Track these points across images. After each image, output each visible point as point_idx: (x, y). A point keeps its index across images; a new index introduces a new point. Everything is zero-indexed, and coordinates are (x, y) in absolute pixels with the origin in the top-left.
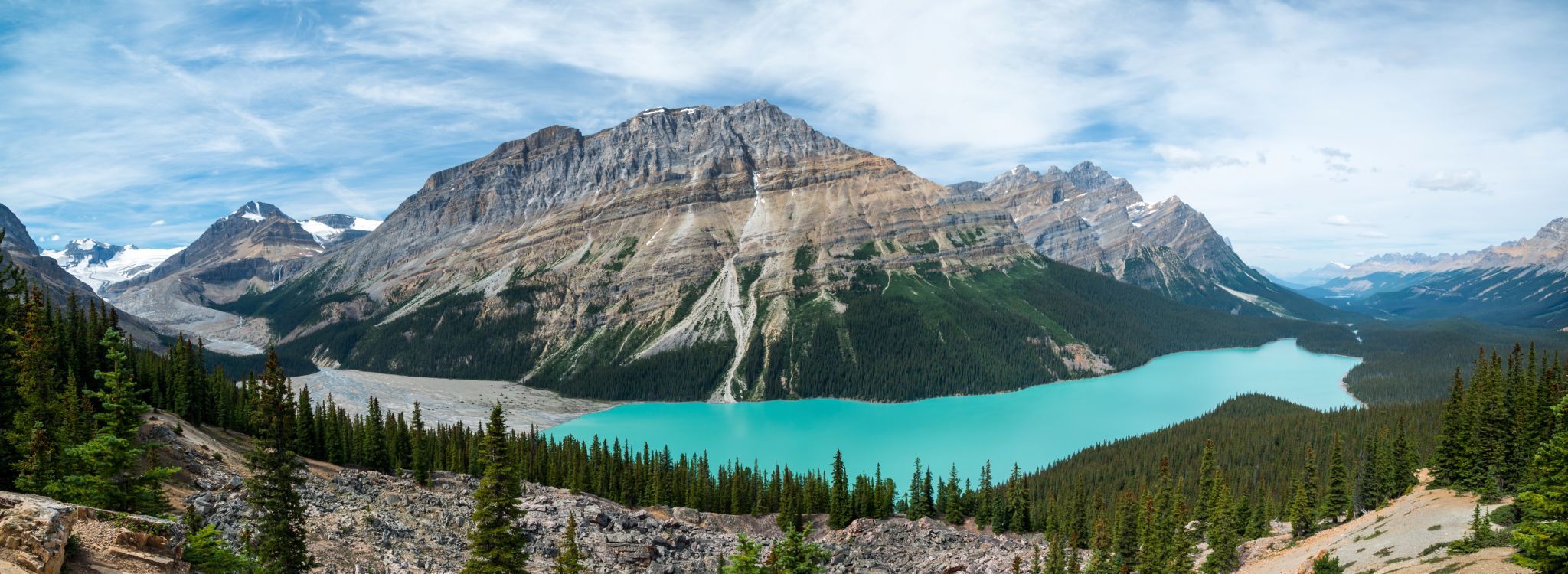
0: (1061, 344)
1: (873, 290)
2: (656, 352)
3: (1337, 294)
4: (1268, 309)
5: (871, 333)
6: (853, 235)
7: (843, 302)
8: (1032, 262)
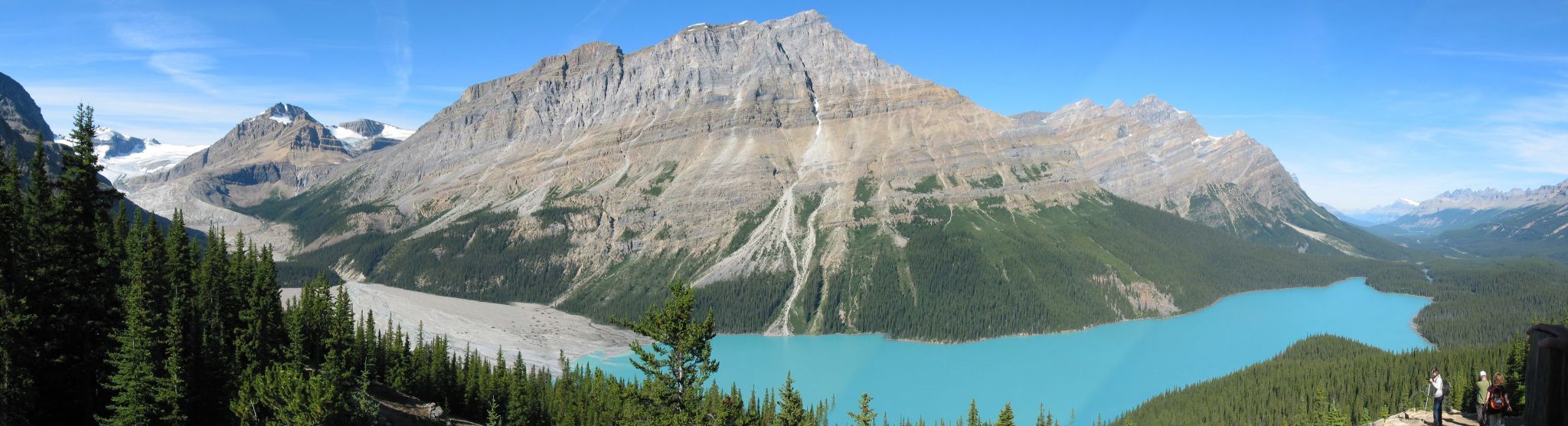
0: (1126, 282)
1: (934, 224)
3: (1406, 232)
4: (1337, 248)
5: (932, 269)
6: (915, 167)
7: (904, 235)
8: (1097, 199)
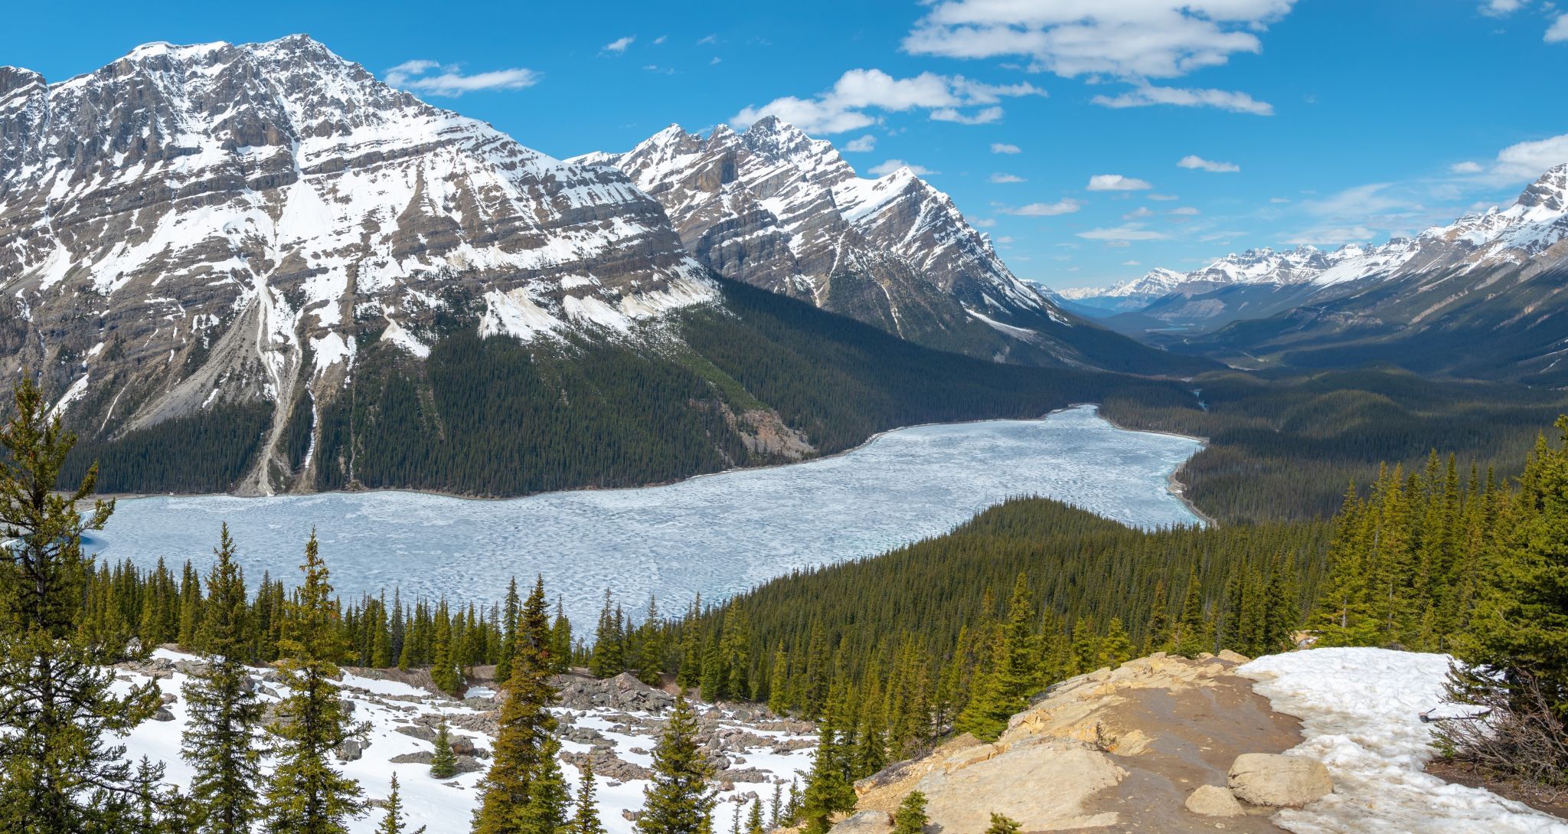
0: (737, 410)
1: (466, 325)
2: (160, 420)
3: (1164, 324)
4: (1053, 354)
5: (464, 393)
6: (436, 241)
7: (424, 342)
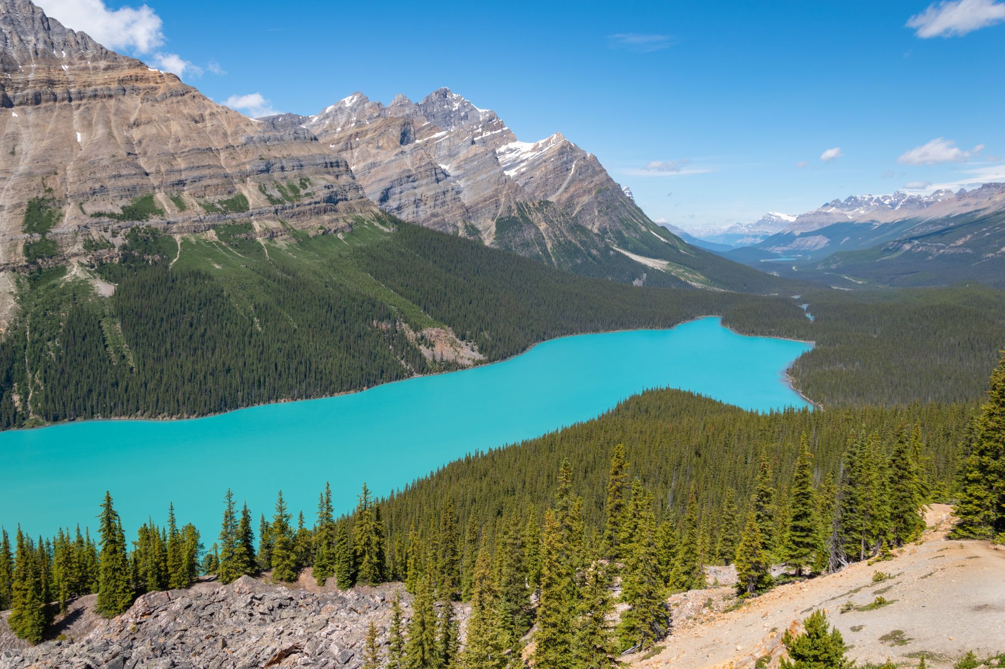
0: (416, 328)
1: (154, 262)
3: (776, 256)
5: (154, 324)
6: (120, 184)
7: (108, 280)
8: (375, 224)
